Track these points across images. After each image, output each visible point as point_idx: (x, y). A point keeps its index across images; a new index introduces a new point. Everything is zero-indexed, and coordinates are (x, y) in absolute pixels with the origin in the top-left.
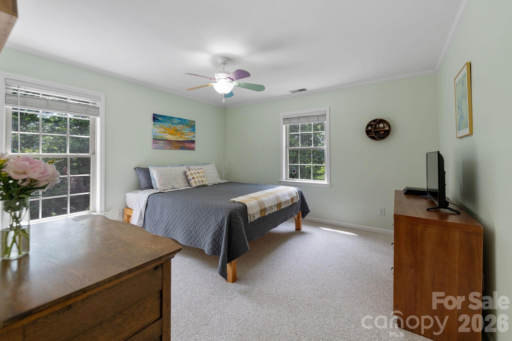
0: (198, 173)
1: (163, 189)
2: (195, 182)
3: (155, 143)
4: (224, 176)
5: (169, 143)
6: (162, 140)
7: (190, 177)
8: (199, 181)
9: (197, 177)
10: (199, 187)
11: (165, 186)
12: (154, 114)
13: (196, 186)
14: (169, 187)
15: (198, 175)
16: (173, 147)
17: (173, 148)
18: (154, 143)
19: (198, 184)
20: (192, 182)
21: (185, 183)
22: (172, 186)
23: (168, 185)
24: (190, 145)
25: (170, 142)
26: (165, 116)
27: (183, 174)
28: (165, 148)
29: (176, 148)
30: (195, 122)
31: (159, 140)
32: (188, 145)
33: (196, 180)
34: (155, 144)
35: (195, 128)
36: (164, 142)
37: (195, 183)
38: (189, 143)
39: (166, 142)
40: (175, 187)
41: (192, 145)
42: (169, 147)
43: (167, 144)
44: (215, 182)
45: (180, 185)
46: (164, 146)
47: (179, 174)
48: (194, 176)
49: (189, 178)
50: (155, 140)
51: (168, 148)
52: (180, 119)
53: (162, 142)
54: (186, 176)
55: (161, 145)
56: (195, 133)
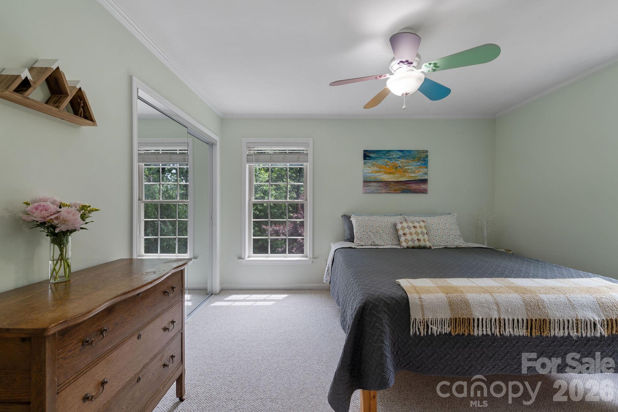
0: (415, 227)
1: (358, 244)
2: (406, 239)
3: (366, 186)
4: (485, 236)
5: (385, 186)
6: (375, 182)
7: (401, 232)
8: (412, 240)
9: (411, 234)
10: (413, 248)
11: (362, 241)
12: (364, 151)
13: (407, 246)
14: (367, 243)
15: (413, 230)
16: (390, 190)
17: (390, 192)
18: (364, 186)
19: (411, 244)
20: (403, 239)
21: (393, 240)
22: (372, 241)
23: (366, 240)
24: (418, 186)
25: (386, 184)
26: (379, 151)
27: (391, 227)
28: (379, 192)
29: (396, 191)
30: (427, 152)
31: (371, 182)
32: (414, 186)
33: (409, 237)
34: (366, 188)
35: (427, 161)
36: (377, 184)
37: (406, 242)
38: (416, 183)
39: (381, 184)
40: (377, 243)
41: (423, 186)
42: (386, 190)
43: (382, 186)
44: (449, 245)
45: (385, 242)
46: (378, 190)
47: (385, 227)
48: (407, 231)
49: (399, 234)
50: (367, 182)
51: (383, 191)
52: (401, 151)
53: (375, 184)
54: (397, 231)
55: (374, 188)
56: (427, 167)
